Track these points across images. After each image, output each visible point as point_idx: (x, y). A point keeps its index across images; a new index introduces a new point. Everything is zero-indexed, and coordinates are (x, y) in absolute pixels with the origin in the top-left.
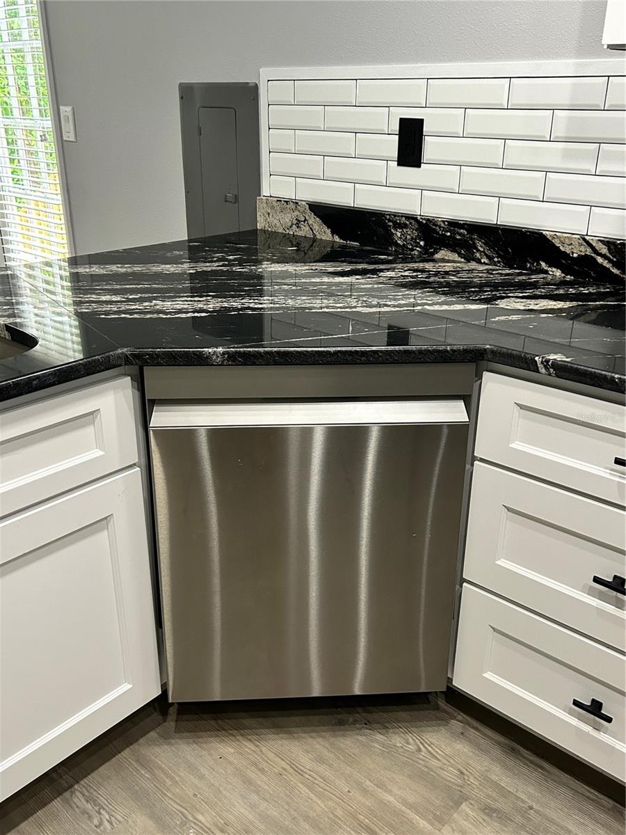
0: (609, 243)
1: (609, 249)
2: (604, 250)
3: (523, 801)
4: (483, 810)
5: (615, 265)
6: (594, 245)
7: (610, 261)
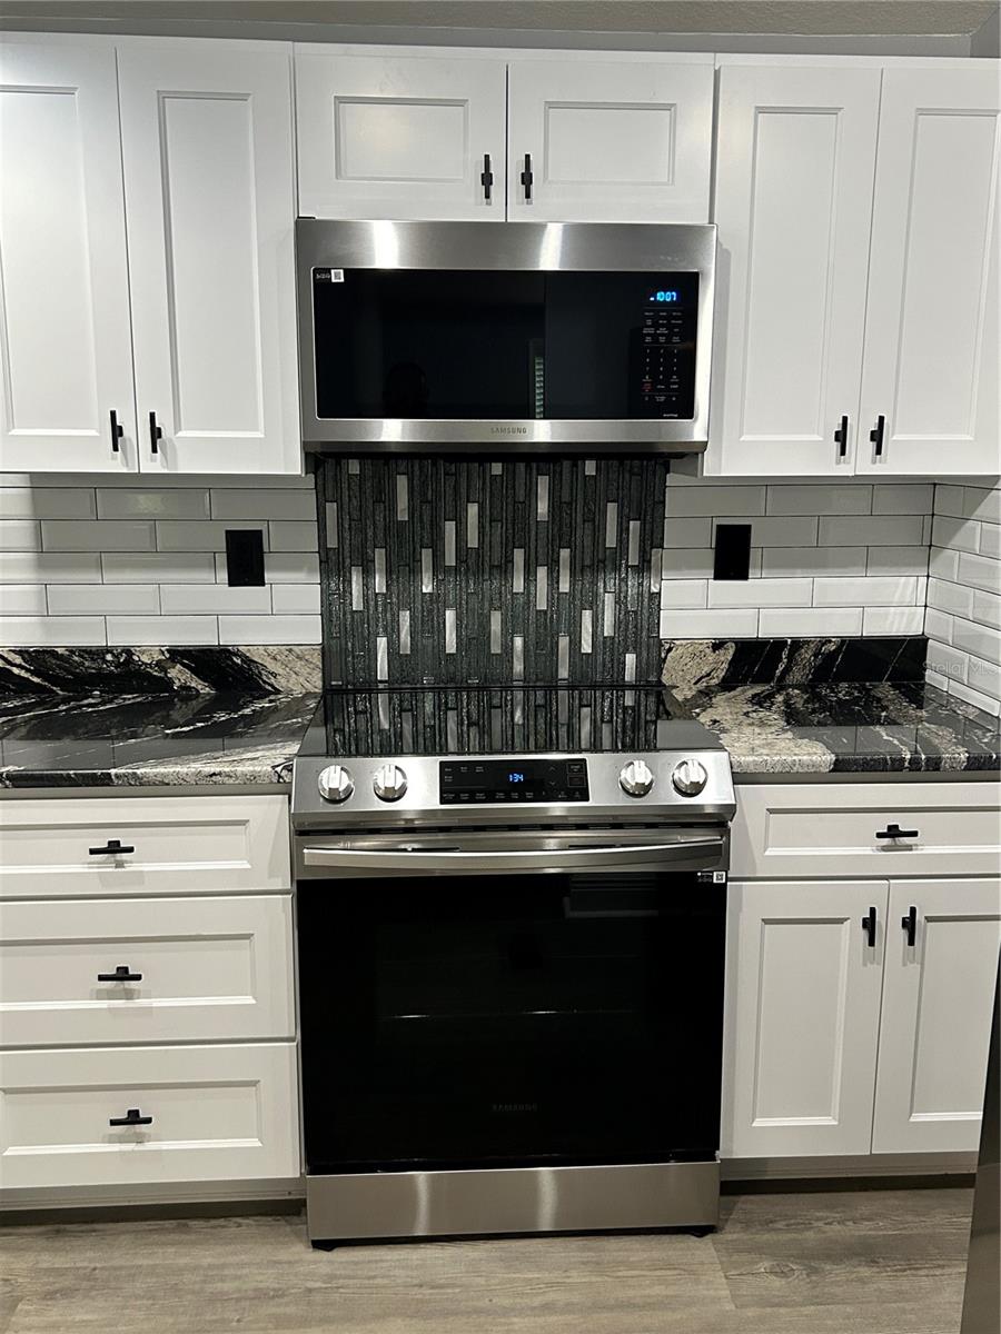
0: (21, 652)
1: (23, 659)
2: (18, 660)
3: (85, 1268)
4: (44, 1299)
5: (33, 673)
6: (6, 656)
7: (27, 670)
